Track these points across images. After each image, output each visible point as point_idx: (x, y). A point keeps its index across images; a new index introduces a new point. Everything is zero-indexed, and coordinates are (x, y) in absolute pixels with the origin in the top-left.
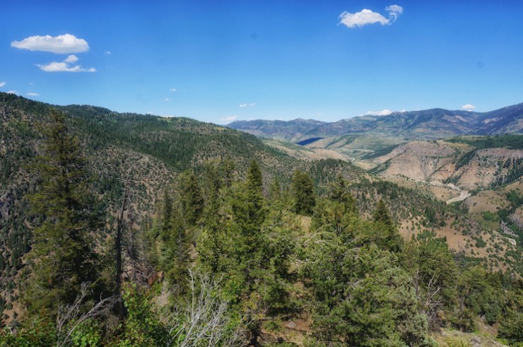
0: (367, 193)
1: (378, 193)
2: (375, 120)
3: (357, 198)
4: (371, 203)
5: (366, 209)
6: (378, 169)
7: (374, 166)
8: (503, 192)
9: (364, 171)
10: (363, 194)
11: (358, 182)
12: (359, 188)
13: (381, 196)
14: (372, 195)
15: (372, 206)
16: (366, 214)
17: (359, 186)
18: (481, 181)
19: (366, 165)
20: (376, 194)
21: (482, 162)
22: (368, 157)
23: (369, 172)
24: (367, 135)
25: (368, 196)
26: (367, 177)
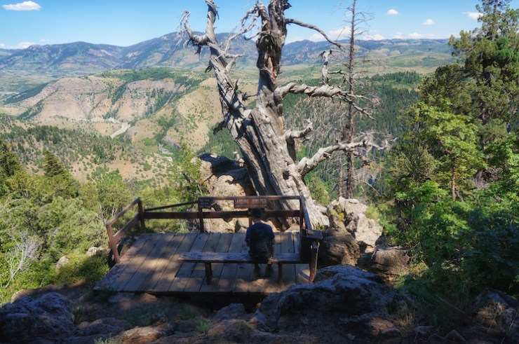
0: (23, 143)
1: (38, 140)
2: (10, 54)
3: (13, 150)
4: (33, 153)
5: (28, 160)
6: (30, 113)
7: (24, 110)
8: (155, 119)
9: (12, 118)
10: (19, 145)
11: (9, 131)
12: (12, 138)
13: (42, 143)
14: (31, 144)
15: (35, 156)
16: (29, 166)
17: (12, 136)
18: (136, 111)
19: (12, 110)
20: (35, 142)
21: (134, 94)
22: (12, 100)
23: (20, 118)
24: (4, 74)
25: (26, 146)
26: (18, 124)
